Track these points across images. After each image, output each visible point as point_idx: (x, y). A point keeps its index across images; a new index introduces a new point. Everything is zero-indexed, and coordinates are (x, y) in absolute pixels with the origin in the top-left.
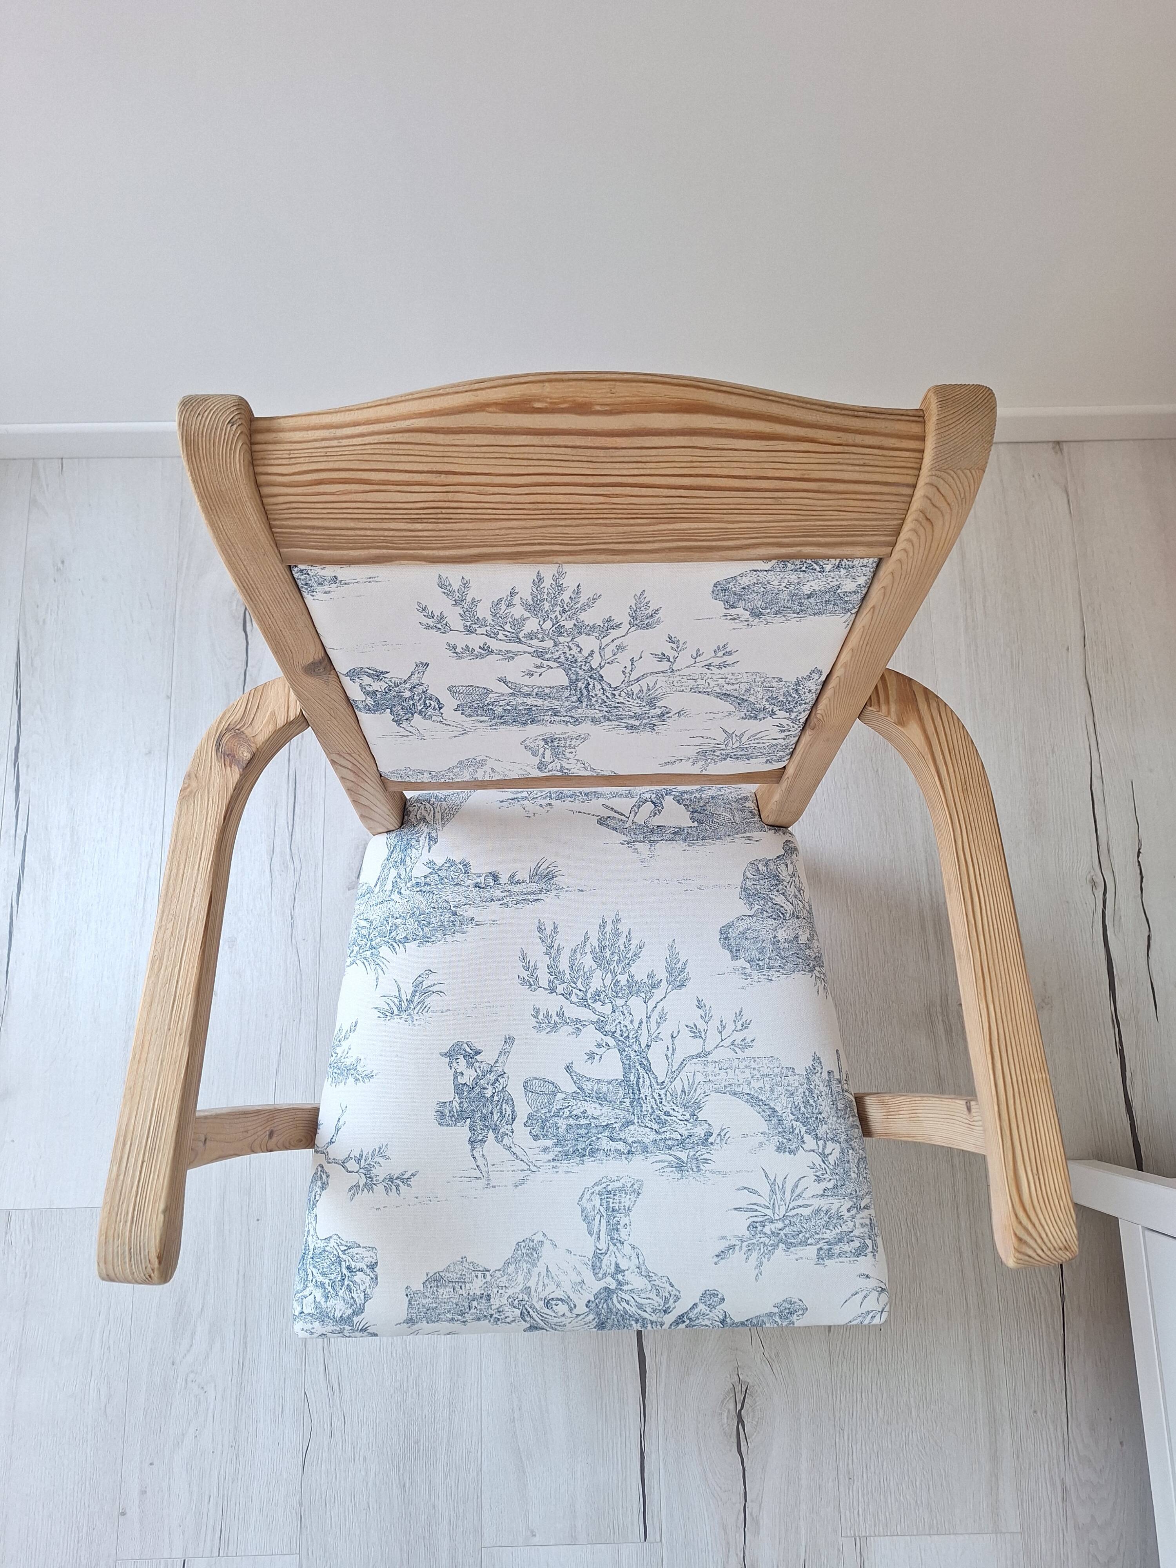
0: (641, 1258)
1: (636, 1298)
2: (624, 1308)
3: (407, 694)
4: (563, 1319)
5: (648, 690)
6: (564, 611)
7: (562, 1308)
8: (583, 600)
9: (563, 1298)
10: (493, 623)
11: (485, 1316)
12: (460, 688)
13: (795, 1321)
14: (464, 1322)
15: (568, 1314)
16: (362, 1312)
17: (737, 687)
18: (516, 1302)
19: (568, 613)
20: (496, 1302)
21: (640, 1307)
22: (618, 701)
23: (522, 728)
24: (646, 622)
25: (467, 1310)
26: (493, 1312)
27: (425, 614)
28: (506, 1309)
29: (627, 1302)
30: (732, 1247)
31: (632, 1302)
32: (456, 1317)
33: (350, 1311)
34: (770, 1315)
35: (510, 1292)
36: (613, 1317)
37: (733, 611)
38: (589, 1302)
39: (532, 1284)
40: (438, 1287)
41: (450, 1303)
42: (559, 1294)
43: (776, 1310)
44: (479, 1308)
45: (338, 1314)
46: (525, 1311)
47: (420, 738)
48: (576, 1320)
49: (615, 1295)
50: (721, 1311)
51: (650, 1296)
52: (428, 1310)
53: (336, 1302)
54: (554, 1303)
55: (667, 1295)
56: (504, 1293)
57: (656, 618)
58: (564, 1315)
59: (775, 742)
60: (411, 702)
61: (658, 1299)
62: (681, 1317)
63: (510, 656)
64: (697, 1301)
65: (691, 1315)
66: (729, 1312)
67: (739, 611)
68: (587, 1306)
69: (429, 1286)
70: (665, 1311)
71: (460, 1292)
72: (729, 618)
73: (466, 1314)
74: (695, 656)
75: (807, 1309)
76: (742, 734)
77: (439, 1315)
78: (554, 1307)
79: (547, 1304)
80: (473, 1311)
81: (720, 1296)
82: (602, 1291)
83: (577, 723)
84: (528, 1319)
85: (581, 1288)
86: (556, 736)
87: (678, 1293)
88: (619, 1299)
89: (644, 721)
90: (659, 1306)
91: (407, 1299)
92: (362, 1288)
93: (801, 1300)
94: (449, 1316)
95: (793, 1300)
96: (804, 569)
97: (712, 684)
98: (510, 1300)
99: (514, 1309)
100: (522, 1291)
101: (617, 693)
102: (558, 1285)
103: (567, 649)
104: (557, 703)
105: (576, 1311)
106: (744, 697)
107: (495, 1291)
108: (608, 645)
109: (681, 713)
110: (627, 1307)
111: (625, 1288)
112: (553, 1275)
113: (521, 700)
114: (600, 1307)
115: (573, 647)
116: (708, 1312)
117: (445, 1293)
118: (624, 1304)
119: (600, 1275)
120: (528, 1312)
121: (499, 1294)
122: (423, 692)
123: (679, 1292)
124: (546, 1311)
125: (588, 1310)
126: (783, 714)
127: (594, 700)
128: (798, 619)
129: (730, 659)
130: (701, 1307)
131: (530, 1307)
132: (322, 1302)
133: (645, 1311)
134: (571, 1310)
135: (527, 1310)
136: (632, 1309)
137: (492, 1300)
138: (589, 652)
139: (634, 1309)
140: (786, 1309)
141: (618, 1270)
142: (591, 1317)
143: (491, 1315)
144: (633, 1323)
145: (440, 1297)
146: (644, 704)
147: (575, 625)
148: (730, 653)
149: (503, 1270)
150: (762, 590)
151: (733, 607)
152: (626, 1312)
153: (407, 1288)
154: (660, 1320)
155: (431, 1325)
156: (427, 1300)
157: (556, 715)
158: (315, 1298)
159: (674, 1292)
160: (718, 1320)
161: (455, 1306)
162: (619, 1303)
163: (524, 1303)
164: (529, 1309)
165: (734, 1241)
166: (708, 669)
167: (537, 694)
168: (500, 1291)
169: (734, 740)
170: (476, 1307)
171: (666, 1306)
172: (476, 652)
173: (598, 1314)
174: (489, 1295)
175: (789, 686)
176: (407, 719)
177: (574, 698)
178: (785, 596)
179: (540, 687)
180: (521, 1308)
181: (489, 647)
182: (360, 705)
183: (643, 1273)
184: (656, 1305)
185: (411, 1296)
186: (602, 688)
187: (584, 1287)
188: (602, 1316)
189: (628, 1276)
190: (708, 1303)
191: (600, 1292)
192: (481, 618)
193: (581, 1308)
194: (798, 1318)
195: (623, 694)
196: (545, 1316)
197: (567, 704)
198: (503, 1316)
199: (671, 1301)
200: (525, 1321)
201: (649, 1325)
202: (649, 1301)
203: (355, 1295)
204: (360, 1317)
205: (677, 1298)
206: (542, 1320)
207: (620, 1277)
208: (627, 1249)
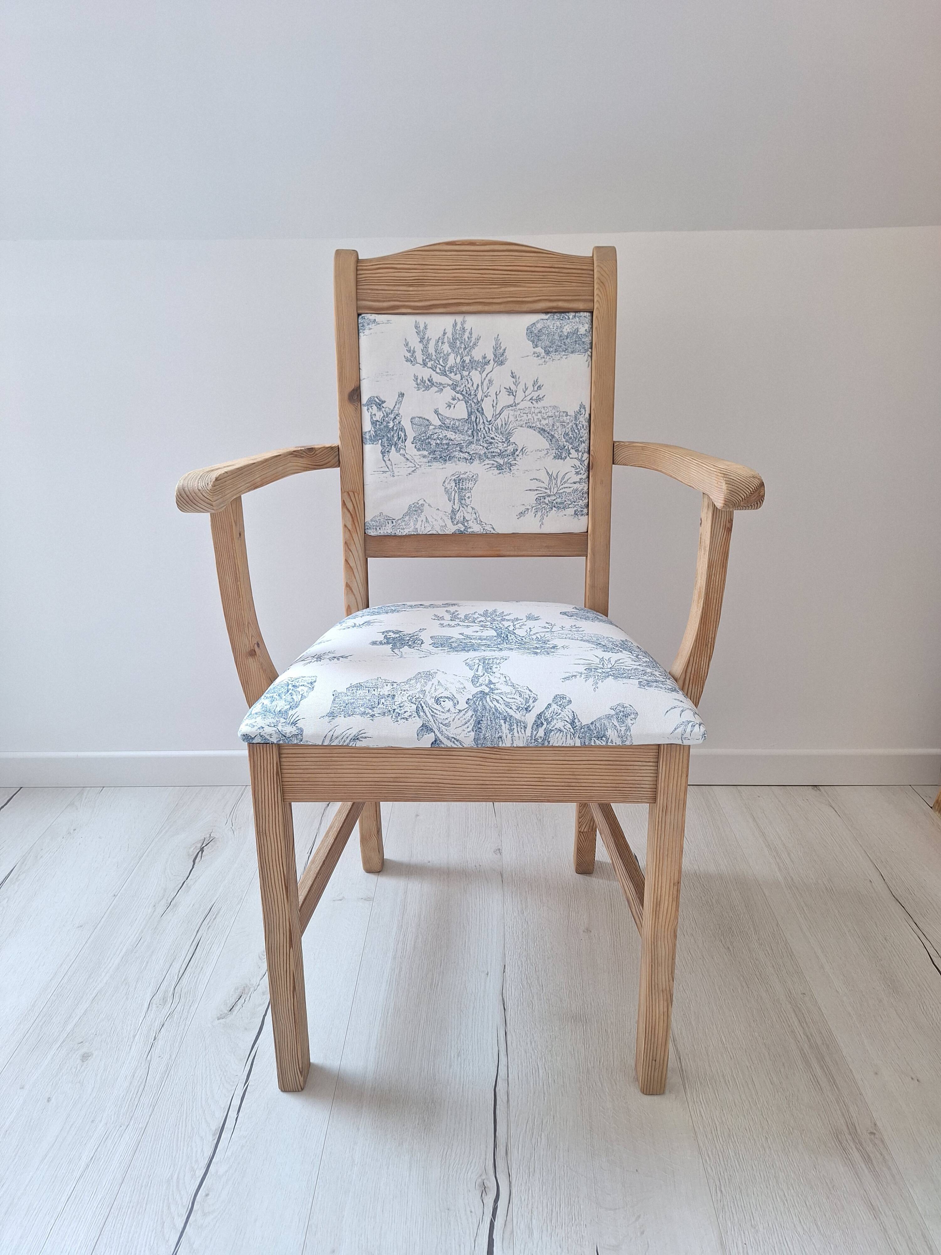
0: (507, 678)
1: (504, 698)
2: (495, 706)
3: (391, 425)
4: (447, 715)
5: (506, 424)
6: (465, 348)
7: (448, 704)
8: (473, 340)
9: (449, 696)
10: (435, 358)
11: (389, 711)
12: (417, 419)
13: (630, 725)
14: (373, 716)
15: (452, 709)
16: (297, 707)
17: (547, 422)
18: (414, 699)
19: (467, 350)
20: (398, 699)
21: (507, 705)
22: (492, 436)
23: (444, 466)
24: (500, 360)
25: (376, 705)
26: (396, 707)
27: (407, 349)
28: (406, 704)
29: (498, 701)
30: (575, 676)
31: (501, 701)
32: (368, 711)
33: (289, 706)
34: (609, 717)
35: (410, 693)
36: (488, 714)
37: (537, 350)
38: (468, 699)
39: (427, 688)
40: (357, 690)
41: (365, 700)
42: (446, 694)
43: (613, 712)
44: (385, 704)
45: (278, 709)
46: (419, 706)
47: (392, 474)
48: (458, 717)
49: (488, 696)
50: (570, 710)
51: (515, 696)
52: (346, 705)
53: (279, 702)
54: (442, 700)
55: (527, 696)
56: (405, 694)
57: (504, 356)
58: (449, 711)
59: (575, 486)
60: (392, 434)
61: (520, 699)
62: (539, 716)
63: (441, 387)
64: (551, 702)
65: (548, 715)
66: (577, 712)
67: (539, 350)
68: (467, 703)
69: (351, 690)
70: (526, 709)
71: (374, 692)
72: (536, 355)
73: (375, 709)
74: (524, 389)
75: (637, 713)
76: (557, 476)
77: (355, 708)
78: (442, 703)
79: (437, 701)
80: (380, 706)
81: (567, 699)
82: (478, 693)
83: (472, 461)
84: (422, 714)
85: (463, 691)
86: (461, 476)
87: (535, 696)
88: (492, 698)
89: (506, 460)
90: (522, 704)
91: (333, 697)
92: (301, 693)
93: (631, 706)
94: (362, 709)
95: (625, 705)
96: (561, 318)
97: (536, 418)
98: (409, 698)
99: (412, 705)
100: (419, 692)
101: (490, 426)
102: (446, 689)
103: (467, 383)
104: (462, 437)
105: (459, 707)
106: (553, 433)
107: (399, 693)
108: (485, 379)
109: (524, 450)
110: (498, 705)
111: (496, 692)
112: (443, 684)
113: (445, 433)
114: (477, 704)
115: (470, 381)
116: (560, 711)
117: (362, 693)
118: (495, 703)
119: (478, 685)
120: (422, 707)
121: (401, 694)
122: (399, 422)
123: (537, 695)
124: (436, 706)
125: (467, 706)
126: (574, 453)
127: (480, 434)
128: (565, 356)
129: (541, 393)
130: (554, 706)
131: (424, 703)
132: (268, 704)
133: (511, 708)
134: (455, 705)
135: (421, 705)
136: (501, 707)
137: (396, 698)
138: (476, 385)
139: (503, 706)
140: (620, 711)
141: (490, 682)
142: (470, 713)
143: (394, 710)
144: (502, 722)
145: (358, 695)
146: (504, 440)
147: (470, 360)
148: (539, 388)
149: (407, 682)
150: (547, 332)
151: (536, 346)
152: (496, 710)
153: (334, 691)
154: (523, 719)
155: (348, 718)
156: (348, 698)
157: (461, 451)
158: (263, 703)
159: (533, 695)
160: (568, 720)
161: (367, 701)
162: (491, 701)
163: (420, 699)
164: (423, 704)
165: (575, 674)
166: (532, 402)
167: (452, 427)
168: (403, 693)
169: (554, 484)
170: (383, 703)
171: (527, 705)
172: (426, 384)
173: (475, 711)
174: (394, 695)
175: (572, 421)
176: (388, 451)
177: (470, 432)
178: (556, 337)
179: (454, 419)
180: (417, 703)
181: (432, 380)
182: (368, 437)
183: (509, 684)
184: (520, 703)
185: (336, 696)
186: (483, 422)
187: (465, 690)
188: (479, 714)
189: (498, 686)
190: (559, 703)
191: (477, 694)
192: (430, 353)
193: (462, 705)
194: (632, 722)
195: (494, 429)
196: (435, 711)
197: (467, 438)
198: (403, 711)
199: (531, 701)
200: (419, 717)
201: (515, 727)
202: (514, 700)
203: (294, 697)
204: (294, 711)
205: (535, 700)
206: (432, 716)
207: (492, 686)
208: (497, 675)
